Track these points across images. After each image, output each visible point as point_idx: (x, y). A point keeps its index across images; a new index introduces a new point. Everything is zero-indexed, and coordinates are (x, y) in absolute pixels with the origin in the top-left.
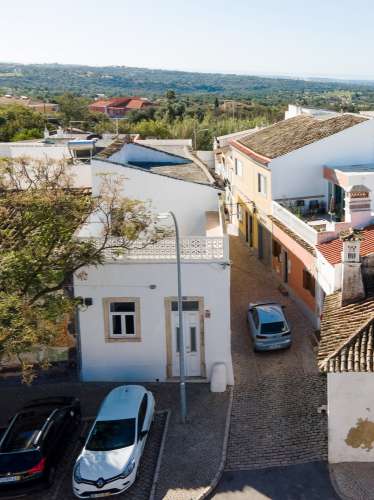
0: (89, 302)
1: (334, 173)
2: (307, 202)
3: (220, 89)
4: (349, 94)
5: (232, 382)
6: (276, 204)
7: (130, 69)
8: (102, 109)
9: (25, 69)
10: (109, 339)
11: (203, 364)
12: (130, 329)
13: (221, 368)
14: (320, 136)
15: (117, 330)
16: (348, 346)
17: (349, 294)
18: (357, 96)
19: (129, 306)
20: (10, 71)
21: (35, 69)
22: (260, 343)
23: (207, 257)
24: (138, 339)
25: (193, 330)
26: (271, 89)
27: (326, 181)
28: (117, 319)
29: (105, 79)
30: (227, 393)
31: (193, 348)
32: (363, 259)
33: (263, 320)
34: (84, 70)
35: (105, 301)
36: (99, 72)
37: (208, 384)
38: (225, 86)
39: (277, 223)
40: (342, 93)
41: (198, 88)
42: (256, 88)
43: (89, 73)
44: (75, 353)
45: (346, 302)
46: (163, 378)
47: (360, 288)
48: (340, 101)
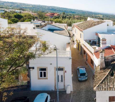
0: (33, 68)
1: (98, 34)
2: (92, 41)
3: (75, 13)
4: (102, 16)
5: (72, 90)
6: (84, 41)
7: (56, 7)
8: (48, 15)
9: (33, 5)
10: (39, 79)
11: (64, 85)
12: (45, 76)
13: (69, 87)
14: (95, 25)
15: (41, 76)
16: (101, 83)
17: (101, 67)
18: (104, 16)
19: (45, 69)
20: (29, 6)
21: (35, 6)
22: (80, 79)
23: (66, 56)
24: (47, 79)
25: (62, 76)
26: (86, 13)
27: (96, 36)
28: (41, 73)
29: (50, 9)
30: (71, 94)
31: (62, 81)
32: (105, 57)
33: (81, 72)
34: (46, 6)
35: (38, 68)
36: (49, 7)
37: (66, 91)
38: (76, 12)
39: (85, 46)
40: (101, 15)
41: (70, 12)
42: (83, 13)
43: (47, 7)
44: (29, 82)
45: (101, 69)
46: (54, 89)
47: (104, 65)
48: (100, 17)
